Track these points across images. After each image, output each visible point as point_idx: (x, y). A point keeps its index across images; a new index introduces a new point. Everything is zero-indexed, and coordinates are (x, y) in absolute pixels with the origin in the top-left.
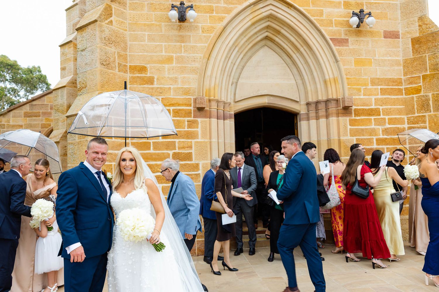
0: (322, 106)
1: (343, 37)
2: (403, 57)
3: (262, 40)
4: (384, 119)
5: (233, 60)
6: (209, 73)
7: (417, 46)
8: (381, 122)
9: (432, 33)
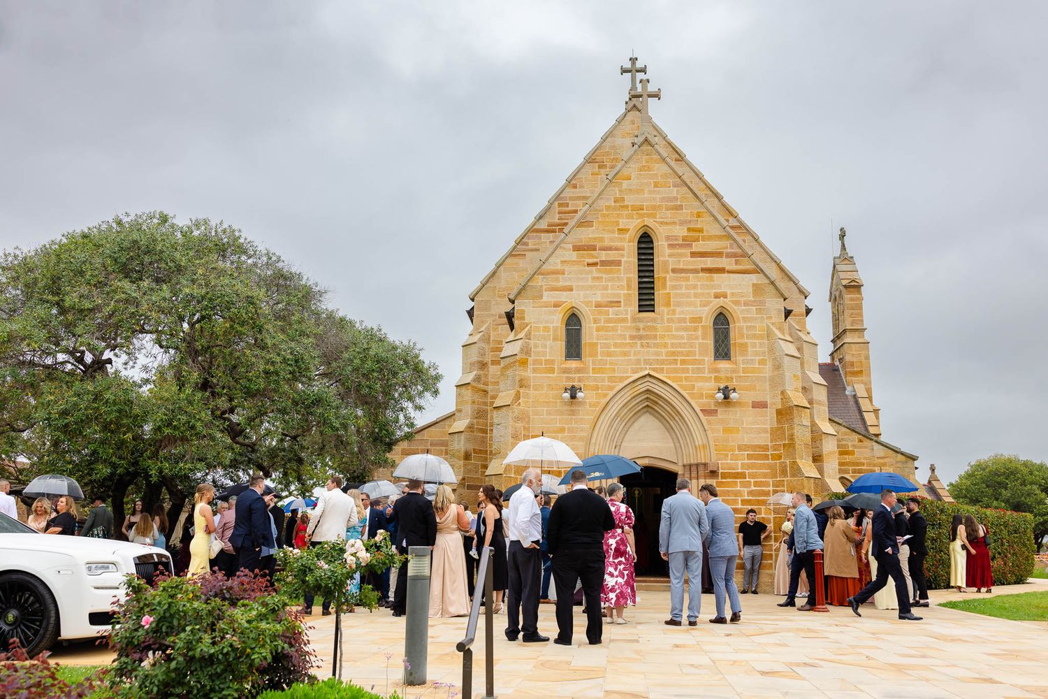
0: (694, 469)
1: (713, 408)
2: (770, 425)
3: (645, 407)
4: (750, 482)
5: (616, 427)
6: (593, 441)
7: (779, 417)
8: (747, 485)
9: (790, 407)
